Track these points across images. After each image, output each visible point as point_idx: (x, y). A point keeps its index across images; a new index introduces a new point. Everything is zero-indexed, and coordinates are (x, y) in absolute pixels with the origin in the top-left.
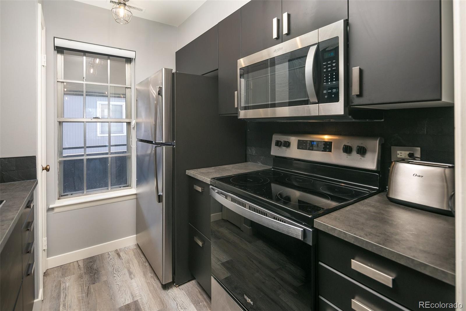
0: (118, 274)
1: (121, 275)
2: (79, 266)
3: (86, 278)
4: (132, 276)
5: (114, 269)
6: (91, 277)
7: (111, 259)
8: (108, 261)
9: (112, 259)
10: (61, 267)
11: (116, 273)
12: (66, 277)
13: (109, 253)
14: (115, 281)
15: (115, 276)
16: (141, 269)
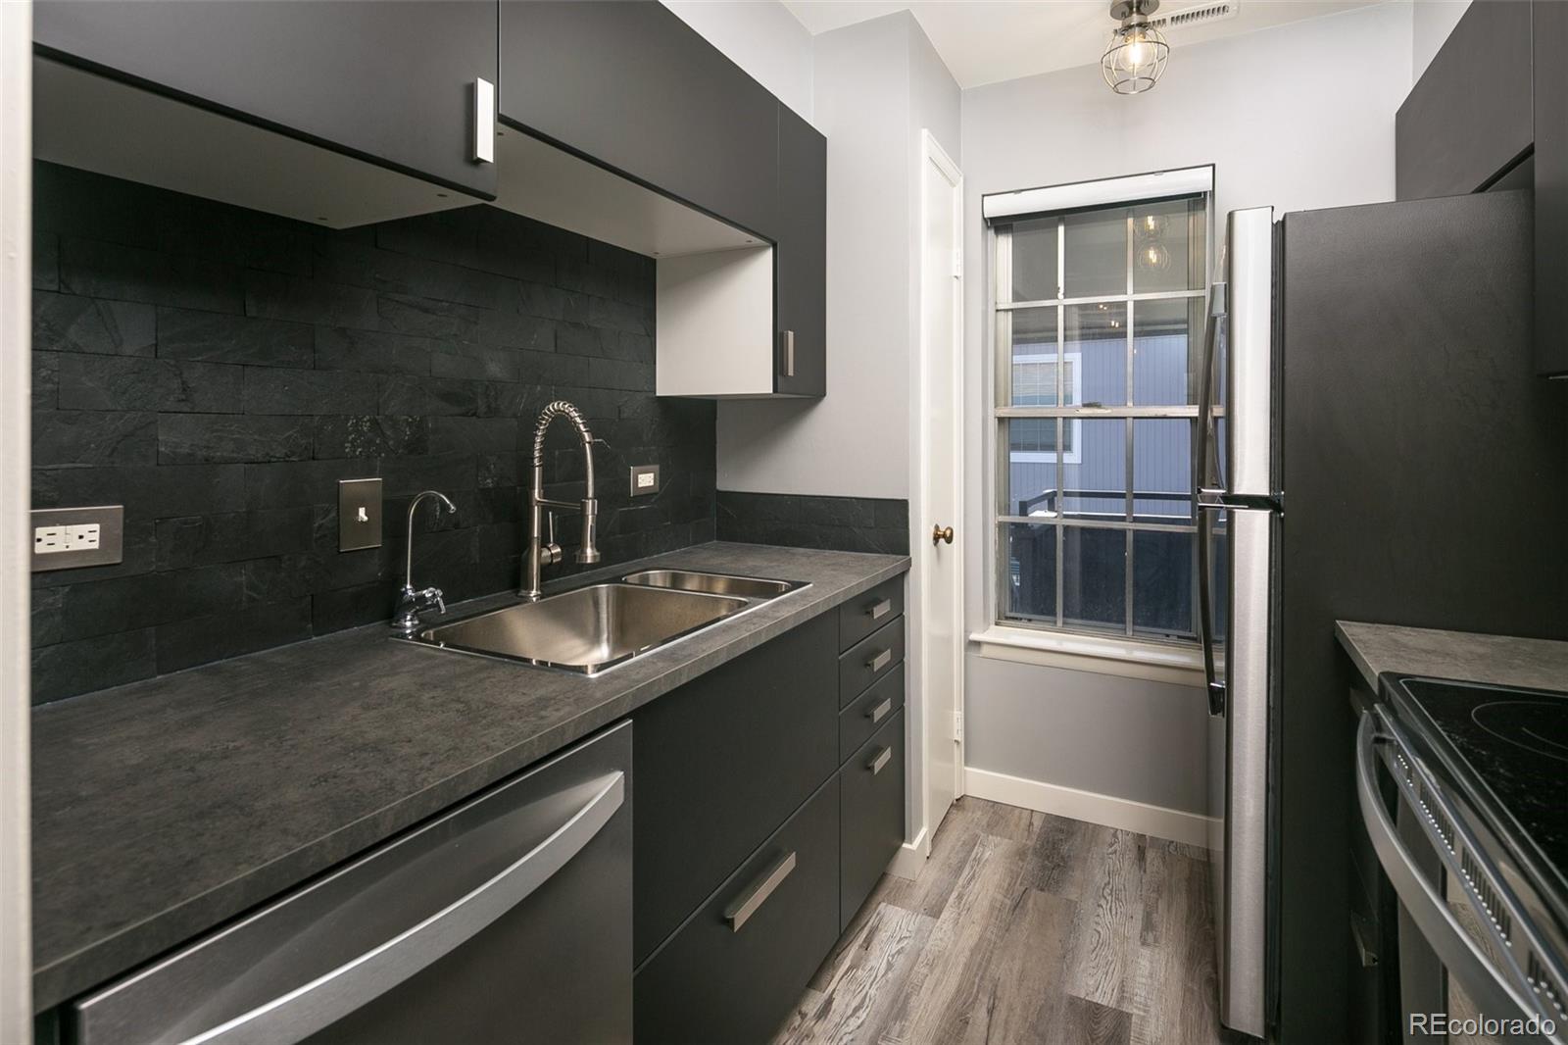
0: (1114, 904)
1: (1119, 912)
2: (1031, 824)
3: (1031, 864)
4: (1150, 938)
5: (1109, 883)
6: (1044, 868)
7: (1115, 852)
8: (1103, 853)
9: (1118, 853)
10: (993, 806)
11: (1109, 898)
12: (992, 834)
13: (1119, 832)
14: (1096, 919)
15: (1100, 906)
16: (1186, 936)
